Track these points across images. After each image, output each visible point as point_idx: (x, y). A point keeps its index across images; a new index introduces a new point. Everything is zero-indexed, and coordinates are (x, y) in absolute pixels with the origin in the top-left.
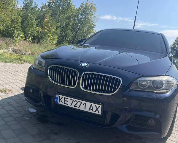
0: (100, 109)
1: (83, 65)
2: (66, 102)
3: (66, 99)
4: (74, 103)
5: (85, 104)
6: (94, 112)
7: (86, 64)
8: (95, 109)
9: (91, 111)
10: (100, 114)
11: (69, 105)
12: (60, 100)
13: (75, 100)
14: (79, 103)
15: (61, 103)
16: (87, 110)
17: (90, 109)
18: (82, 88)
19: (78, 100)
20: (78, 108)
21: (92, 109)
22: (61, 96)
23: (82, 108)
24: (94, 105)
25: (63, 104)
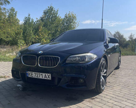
0: (50, 77)
1: (39, 52)
2: (32, 75)
3: (32, 74)
4: (36, 75)
5: (42, 74)
6: (47, 79)
7: (41, 52)
8: (47, 77)
9: (46, 78)
10: (50, 79)
11: (34, 77)
12: (29, 74)
13: (36, 73)
14: (39, 75)
15: (30, 76)
16: (44, 78)
17: (45, 77)
18: (39, 65)
19: (38, 73)
20: (38, 78)
21: (46, 77)
22: (29, 72)
23: (41, 77)
24: (46, 74)
25: (31, 77)
